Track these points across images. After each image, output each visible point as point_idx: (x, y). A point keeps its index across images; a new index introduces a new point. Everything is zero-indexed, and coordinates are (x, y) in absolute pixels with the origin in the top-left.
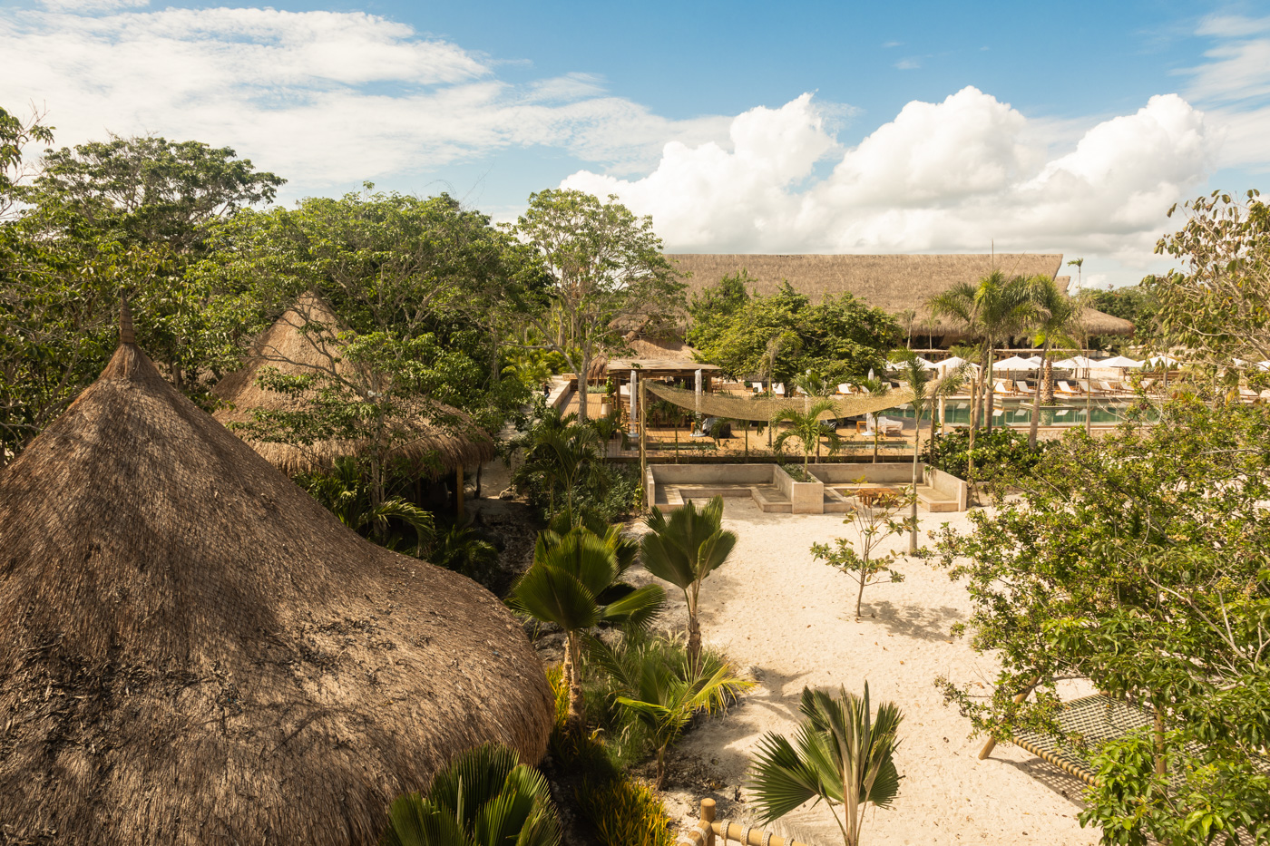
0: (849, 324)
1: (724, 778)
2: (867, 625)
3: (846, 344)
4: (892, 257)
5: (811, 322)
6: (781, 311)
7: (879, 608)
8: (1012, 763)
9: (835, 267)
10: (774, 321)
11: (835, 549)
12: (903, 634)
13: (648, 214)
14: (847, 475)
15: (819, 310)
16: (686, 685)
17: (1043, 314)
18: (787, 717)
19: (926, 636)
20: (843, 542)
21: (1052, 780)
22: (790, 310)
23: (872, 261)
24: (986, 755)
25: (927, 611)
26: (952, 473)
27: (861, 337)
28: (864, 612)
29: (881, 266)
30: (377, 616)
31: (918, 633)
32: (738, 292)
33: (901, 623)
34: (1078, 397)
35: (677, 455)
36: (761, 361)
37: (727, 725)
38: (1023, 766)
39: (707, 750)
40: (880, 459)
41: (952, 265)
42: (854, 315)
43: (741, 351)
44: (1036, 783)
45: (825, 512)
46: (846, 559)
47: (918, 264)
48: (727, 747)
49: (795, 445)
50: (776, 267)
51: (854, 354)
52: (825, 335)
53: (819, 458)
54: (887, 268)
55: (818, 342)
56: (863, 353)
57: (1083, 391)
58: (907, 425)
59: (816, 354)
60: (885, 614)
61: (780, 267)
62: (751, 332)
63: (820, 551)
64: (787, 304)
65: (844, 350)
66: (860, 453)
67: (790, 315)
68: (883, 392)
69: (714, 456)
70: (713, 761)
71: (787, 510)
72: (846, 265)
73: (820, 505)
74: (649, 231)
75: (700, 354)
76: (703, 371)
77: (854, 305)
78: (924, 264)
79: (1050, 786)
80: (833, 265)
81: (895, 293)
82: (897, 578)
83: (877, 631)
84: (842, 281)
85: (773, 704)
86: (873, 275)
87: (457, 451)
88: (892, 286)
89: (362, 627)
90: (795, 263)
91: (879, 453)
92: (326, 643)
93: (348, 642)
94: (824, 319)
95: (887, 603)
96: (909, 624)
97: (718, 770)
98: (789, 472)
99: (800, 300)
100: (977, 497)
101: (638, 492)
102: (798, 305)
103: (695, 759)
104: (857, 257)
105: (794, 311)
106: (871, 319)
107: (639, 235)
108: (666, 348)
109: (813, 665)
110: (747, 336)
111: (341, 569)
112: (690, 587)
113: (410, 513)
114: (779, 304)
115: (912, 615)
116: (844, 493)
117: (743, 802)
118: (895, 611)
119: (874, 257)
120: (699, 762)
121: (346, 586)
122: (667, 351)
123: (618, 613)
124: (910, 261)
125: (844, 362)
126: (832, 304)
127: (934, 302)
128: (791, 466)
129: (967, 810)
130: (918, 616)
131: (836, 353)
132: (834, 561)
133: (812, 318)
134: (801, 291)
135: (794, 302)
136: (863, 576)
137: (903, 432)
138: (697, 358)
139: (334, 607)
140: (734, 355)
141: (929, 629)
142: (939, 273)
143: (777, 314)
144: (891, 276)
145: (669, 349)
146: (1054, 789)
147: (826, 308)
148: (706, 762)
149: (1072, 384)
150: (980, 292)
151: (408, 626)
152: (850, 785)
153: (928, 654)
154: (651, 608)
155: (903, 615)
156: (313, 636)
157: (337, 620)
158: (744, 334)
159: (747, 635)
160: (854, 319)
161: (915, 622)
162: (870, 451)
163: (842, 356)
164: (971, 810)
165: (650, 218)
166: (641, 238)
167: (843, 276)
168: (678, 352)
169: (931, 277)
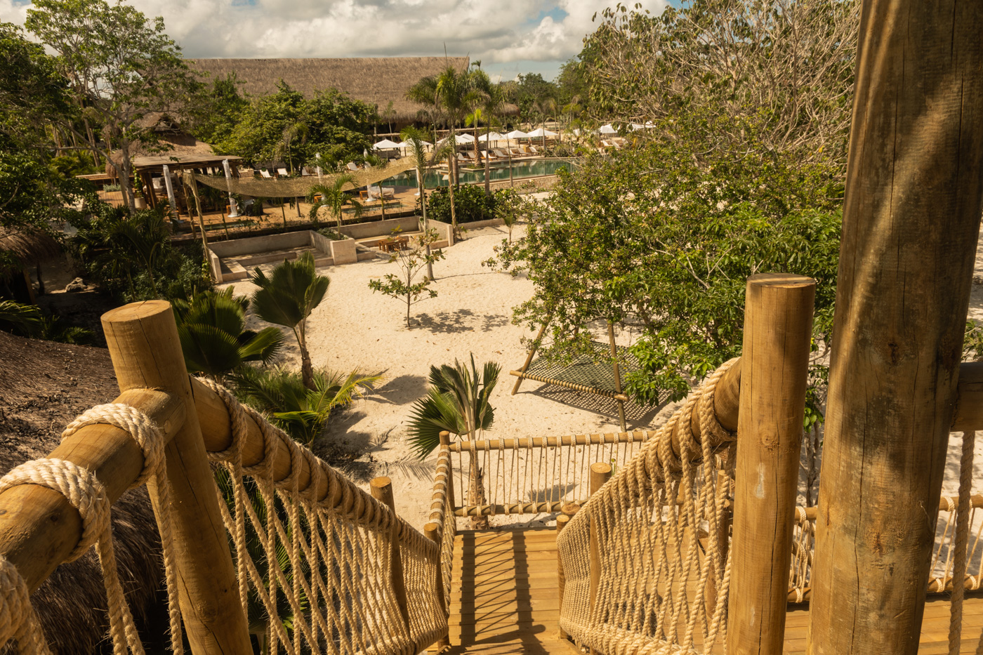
0: (339, 115)
1: (357, 451)
2: (417, 331)
3: (340, 131)
4: (350, 60)
5: (310, 114)
6: (283, 106)
7: (419, 319)
8: (530, 392)
9: (307, 69)
10: (279, 115)
11: (385, 282)
12: (440, 332)
13: (159, 16)
14: (366, 232)
15: (313, 103)
16: (319, 394)
17: (486, 98)
18: (384, 402)
19: (456, 330)
20: (390, 277)
21: (553, 396)
22: (290, 104)
23: (335, 64)
24: (515, 392)
25: (451, 314)
26: (440, 220)
27: (350, 125)
28: (412, 324)
29: (343, 68)
30: (67, 389)
31: (450, 329)
32: (231, 93)
33: (438, 325)
34: (495, 161)
35: (227, 232)
36: (277, 149)
37: (345, 417)
38: (537, 393)
39: (337, 437)
40: (387, 217)
41: (396, 66)
42: (342, 106)
43: (256, 142)
44: (547, 400)
45: (359, 261)
46: (397, 288)
47: (370, 65)
48: (349, 431)
49: (325, 213)
50: (257, 70)
51: (348, 139)
52: (322, 125)
53: (343, 221)
54: (347, 69)
55: (318, 131)
56: (354, 138)
57: (498, 157)
58: (397, 191)
59: (318, 141)
60: (425, 322)
61: (260, 69)
62: (261, 125)
63: (376, 285)
64: (286, 100)
65: (340, 135)
66: (371, 214)
67: (291, 109)
68: (384, 166)
69: (259, 229)
70: (345, 443)
71: (330, 263)
72: (316, 67)
73: (355, 256)
74: (163, 33)
75: (218, 147)
76: (229, 161)
77: (340, 99)
78: (375, 66)
79: (554, 400)
80: (305, 67)
81: (357, 90)
82: (433, 294)
83: (424, 333)
84: (314, 80)
85: (372, 396)
86: (338, 75)
87: (24, 251)
88: (354, 84)
89: (58, 400)
90: (272, 66)
91: (386, 213)
92: (33, 418)
93: (52, 415)
94: (319, 111)
95: (424, 314)
96: (442, 325)
97: (350, 447)
98: (324, 234)
99: (296, 96)
100: (460, 235)
101: (205, 266)
102: (296, 101)
103: (331, 445)
104: (323, 60)
105: (294, 105)
106: (355, 110)
107: (152, 37)
108: (181, 144)
109: (390, 364)
110: (258, 129)
111: (10, 357)
112: (297, 326)
113: (13, 309)
114: (279, 100)
115: (443, 319)
116: (370, 245)
117: (376, 461)
118: (431, 319)
119: (336, 60)
120: (334, 446)
121: (23, 370)
122: (184, 147)
123: (250, 354)
124: (364, 63)
125: (342, 146)
126: (323, 98)
127: (411, 93)
128: (324, 230)
129: (514, 425)
130: (446, 318)
131: (335, 138)
132: (387, 290)
133: (309, 111)
134: (296, 89)
135: (292, 98)
136: (409, 298)
137: (395, 196)
138: (216, 151)
139: (23, 389)
140: (249, 146)
141: (457, 325)
142: (387, 73)
143: (280, 108)
144: (352, 76)
145: (185, 145)
146: (557, 401)
147: (319, 102)
148: (340, 445)
149: (490, 152)
150: (440, 84)
151: (98, 391)
152: (470, 420)
153: (462, 341)
154: (274, 345)
155: (437, 320)
156: (15, 416)
157: (31, 399)
158: (255, 127)
159: (335, 355)
160: (342, 110)
161: (447, 323)
162: (379, 212)
163: (340, 141)
164: (516, 425)
165: (162, 19)
166: (154, 40)
167: (315, 77)
168: (193, 147)
169: (381, 76)
